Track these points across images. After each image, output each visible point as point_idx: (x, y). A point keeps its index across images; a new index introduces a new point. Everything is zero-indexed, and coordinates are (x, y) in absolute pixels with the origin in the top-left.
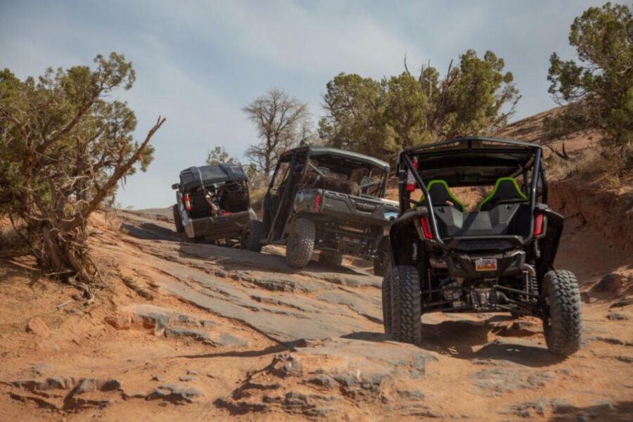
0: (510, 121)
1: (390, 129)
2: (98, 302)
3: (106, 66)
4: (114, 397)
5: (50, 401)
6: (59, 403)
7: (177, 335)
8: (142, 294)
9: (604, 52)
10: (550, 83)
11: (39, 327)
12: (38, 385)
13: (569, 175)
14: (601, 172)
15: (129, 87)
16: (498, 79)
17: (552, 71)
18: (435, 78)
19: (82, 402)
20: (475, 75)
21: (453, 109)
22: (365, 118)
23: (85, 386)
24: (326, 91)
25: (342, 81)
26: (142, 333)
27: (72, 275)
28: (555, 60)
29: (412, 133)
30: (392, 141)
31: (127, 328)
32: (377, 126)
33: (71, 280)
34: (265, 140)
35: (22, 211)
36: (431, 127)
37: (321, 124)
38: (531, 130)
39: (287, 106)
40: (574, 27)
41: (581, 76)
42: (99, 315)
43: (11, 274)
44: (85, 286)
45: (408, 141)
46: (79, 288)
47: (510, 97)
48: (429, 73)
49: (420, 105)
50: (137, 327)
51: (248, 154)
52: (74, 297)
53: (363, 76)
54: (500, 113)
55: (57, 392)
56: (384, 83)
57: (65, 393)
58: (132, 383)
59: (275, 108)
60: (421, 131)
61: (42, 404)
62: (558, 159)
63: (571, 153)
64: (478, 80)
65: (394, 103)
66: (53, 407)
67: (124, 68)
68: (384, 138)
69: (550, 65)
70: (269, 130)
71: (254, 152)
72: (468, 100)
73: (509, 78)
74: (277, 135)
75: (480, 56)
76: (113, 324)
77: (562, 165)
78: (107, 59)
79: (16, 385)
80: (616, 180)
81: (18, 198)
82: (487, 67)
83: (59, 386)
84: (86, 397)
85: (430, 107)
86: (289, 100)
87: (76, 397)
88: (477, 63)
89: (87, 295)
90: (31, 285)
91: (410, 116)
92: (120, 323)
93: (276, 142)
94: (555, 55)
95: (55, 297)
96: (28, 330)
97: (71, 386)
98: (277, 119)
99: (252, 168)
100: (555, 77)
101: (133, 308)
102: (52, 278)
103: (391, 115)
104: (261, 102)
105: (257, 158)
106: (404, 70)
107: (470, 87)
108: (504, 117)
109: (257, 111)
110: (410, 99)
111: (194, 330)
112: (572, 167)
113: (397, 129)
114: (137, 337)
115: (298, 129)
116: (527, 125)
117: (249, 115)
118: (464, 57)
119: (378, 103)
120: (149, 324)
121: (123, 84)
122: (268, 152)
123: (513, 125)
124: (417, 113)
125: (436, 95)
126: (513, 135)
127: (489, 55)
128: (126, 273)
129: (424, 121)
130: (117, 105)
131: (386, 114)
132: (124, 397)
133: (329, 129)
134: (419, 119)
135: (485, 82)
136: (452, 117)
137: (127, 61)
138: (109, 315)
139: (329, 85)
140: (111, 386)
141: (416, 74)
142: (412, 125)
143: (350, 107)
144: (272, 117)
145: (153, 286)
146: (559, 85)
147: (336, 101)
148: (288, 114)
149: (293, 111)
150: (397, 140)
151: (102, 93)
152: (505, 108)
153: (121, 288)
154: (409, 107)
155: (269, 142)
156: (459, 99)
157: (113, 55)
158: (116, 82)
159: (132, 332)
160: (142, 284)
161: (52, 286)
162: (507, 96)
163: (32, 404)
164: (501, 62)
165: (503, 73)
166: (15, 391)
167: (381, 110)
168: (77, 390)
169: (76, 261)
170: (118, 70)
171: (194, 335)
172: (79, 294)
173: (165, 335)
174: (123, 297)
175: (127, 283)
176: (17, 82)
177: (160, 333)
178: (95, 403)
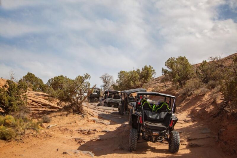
0: (154, 78)
1: (131, 81)
2: (85, 117)
3: (85, 76)
4: (96, 132)
5: (85, 133)
6: (86, 133)
7: (99, 123)
8: (92, 116)
9: (171, 67)
10: (162, 73)
11: (77, 122)
12: (82, 131)
13: (167, 90)
14: (172, 89)
15: (89, 79)
16: (152, 71)
17: (162, 71)
18: (140, 71)
19: (90, 133)
20: (147, 70)
21: (143, 77)
22: (126, 79)
23: (90, 130)
24: (118, 74)
25: (121, 72)
26: (93, 122)
27: (80, 113)
28: (163, 69)
29: (136, 82)
30: (132, 84)
31: (90, 122)
32: (129, 81)
33: (80, 114)
34: (104, 84)
35: (71, 102)
36: (140, 81)
37: (117, 80)
38: (159, 80)
39: (108, 76)
40: (166, 63)
41: (168, 72)
42: (86, 119)
43: (70, 113)
44: (83, 115)
45: (135, 84)
46: (81, 115)
47: (154, 73)
48: (138, 70)
49: (137, 76)
50: (92, 122)
51: (101, 87)
52: (81, 117)
53: (126, 71)
54: (152, 77)
55: (85, 132)
56: (129, 72)
57: (87, 132)
58: (98, 130)
59: (106, 77)
60: (138, 82)
61: (83, 134)
62: (164, 87)
63: (167, 85)
64: (148, 71)
65: (132, 76)
66: (86, 134)
67: (88, 76)
68: (130, 83)
69: (162, 70)
70: (105, 82)
71: (102, 86)
72: (146, 75)
73: (154, 70)
74: (107, 82)
75: (148, 67)
76: (88, 121)
77: (165, 88)
78: (86, 74)
79: (79, 131)
80: (175, 91)
81: (70, 99)
82: (150, 69)
83: (86, 131)
84: (91, 132)
85: (139, 77)
86: (109, 75)
87: (89, 132)
88: (148, 68)
89: (83, 116)
90: (73, 115)
91: (135, 79)
92: (89, 121)
93: (107, 84)
94: (163, 68)
95: (78, 117)
96: (75, 122)
97: (88, 131)
98: (107, 79)
99: (102, 89)
100: (163, 72)
101: (91, 118)
102: (77, 113)
103: (132, 79)
104: (103, 76)
105: (103, 87)
106: (133, 70)
107: (147, 73)
108: (153, 77)
109: (102, 78)
110: (135, 76)
111: (102, 122)
112: (167, 88)
113: (133, 81)
114: (92, 123)
115: (111, 81)
116: (158, 79)
117: (101, 78)
118: (145, 67)
119: (129, 76)
120: (94, 121)
121: (88, 79)
122: (105, 86)
123: (155, 79)
124: (136, 78)
125: (140, 74)
126: (155, 81)
127: (150, 66)
128: (89, 112)
129: (138, 80)
130: (87, 82)
131: (130, 79)
132: (97, 132)
133: (118, 81)
134: (137, 79)
135: (149, 72)
136: (143, 78)
137: (89, 75)
138: (87, 119)
139: (119, 73)
140: (95, 130)
141: (136, 70)
142: (136, 80)
143: (123, 77)
144: (106, 79)
145: (93, 114)
146: (164, 73)
147: (120, 76)
148: (109, 78)
149: (110, 77)
150: (133, 84)
151: (85, 80)
152: (153, 76)
153: (88, 115)
154: (135, 77)
155: (105, 84)
156: (145, 75)
157: (87, 74)
158: (87, 78)
159: (91, 122)
160: (92, 114)
161: (77, 115)
162: (153, 73)
163: (82, 134)
164: (152, 67)
165: (153, 70)
166: (79, 132)
167: (130, 78)
168: (89, 131)
169: (81, 110)
170: (87, 76)
171: (102, 123)
172: (82, 116)
173: (97, 123)
174: (89, 116)
175: (89, 114)
176: (64, 77)
177: (96, 122)
178: (93, 133)
